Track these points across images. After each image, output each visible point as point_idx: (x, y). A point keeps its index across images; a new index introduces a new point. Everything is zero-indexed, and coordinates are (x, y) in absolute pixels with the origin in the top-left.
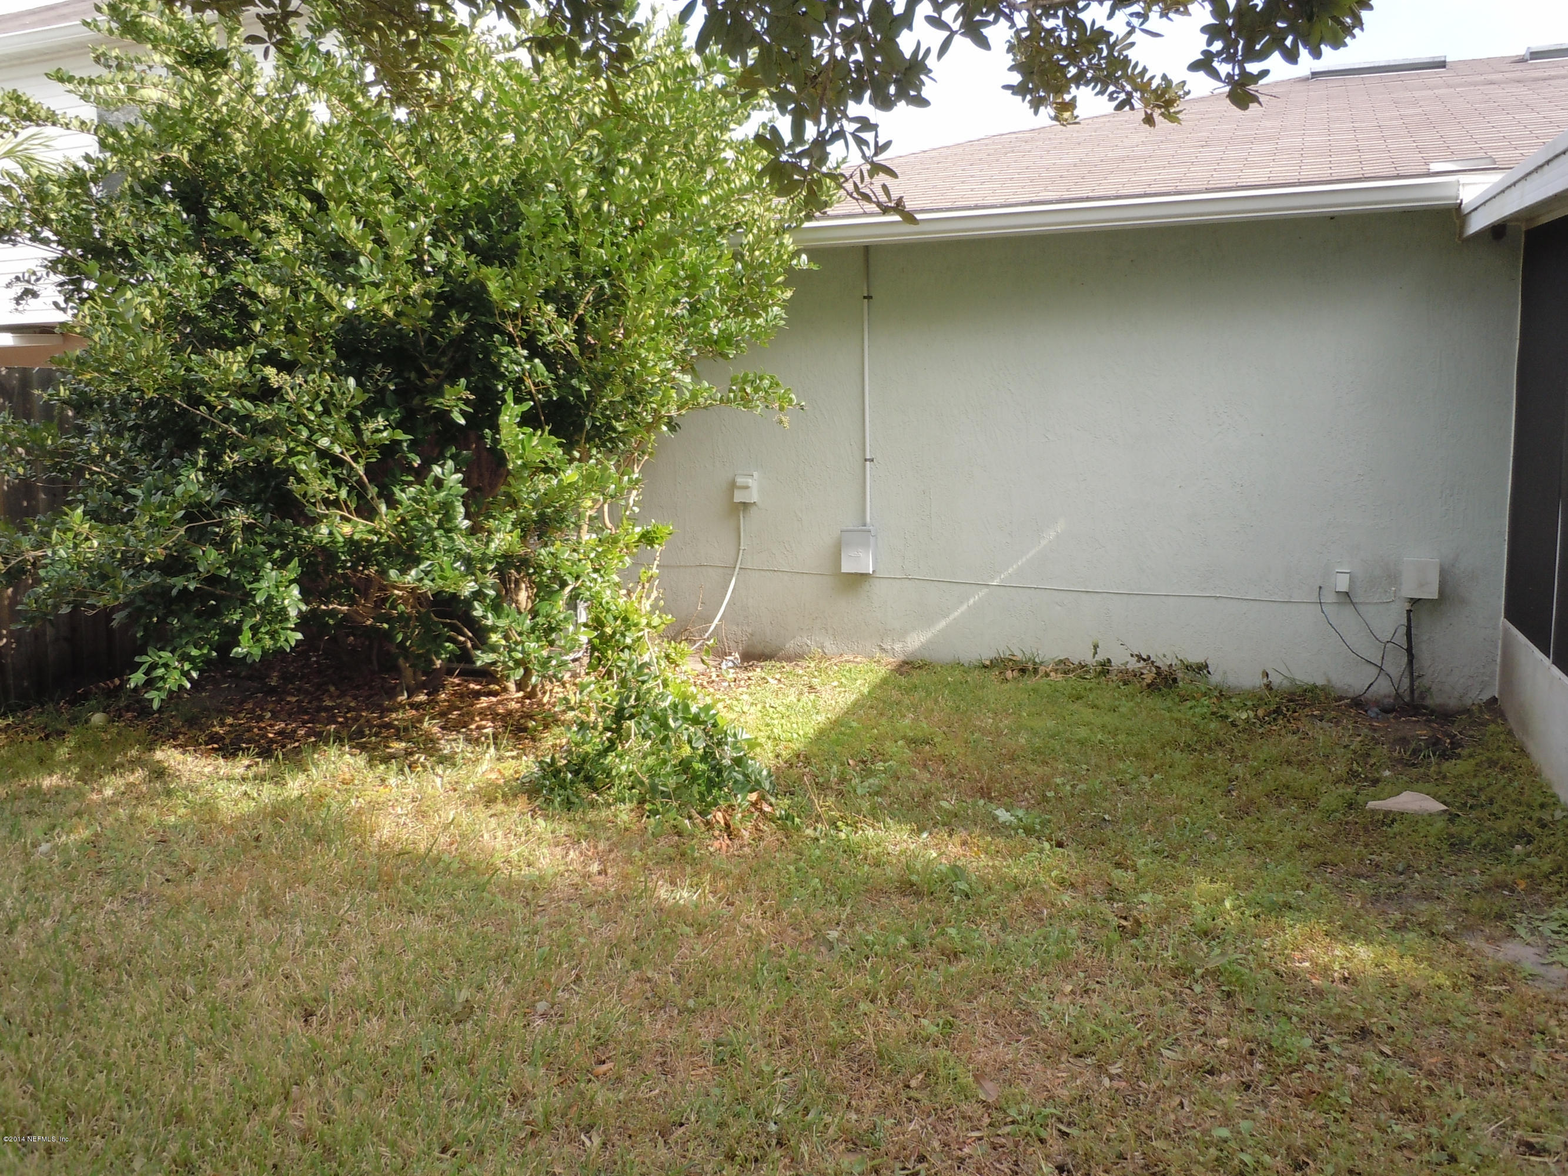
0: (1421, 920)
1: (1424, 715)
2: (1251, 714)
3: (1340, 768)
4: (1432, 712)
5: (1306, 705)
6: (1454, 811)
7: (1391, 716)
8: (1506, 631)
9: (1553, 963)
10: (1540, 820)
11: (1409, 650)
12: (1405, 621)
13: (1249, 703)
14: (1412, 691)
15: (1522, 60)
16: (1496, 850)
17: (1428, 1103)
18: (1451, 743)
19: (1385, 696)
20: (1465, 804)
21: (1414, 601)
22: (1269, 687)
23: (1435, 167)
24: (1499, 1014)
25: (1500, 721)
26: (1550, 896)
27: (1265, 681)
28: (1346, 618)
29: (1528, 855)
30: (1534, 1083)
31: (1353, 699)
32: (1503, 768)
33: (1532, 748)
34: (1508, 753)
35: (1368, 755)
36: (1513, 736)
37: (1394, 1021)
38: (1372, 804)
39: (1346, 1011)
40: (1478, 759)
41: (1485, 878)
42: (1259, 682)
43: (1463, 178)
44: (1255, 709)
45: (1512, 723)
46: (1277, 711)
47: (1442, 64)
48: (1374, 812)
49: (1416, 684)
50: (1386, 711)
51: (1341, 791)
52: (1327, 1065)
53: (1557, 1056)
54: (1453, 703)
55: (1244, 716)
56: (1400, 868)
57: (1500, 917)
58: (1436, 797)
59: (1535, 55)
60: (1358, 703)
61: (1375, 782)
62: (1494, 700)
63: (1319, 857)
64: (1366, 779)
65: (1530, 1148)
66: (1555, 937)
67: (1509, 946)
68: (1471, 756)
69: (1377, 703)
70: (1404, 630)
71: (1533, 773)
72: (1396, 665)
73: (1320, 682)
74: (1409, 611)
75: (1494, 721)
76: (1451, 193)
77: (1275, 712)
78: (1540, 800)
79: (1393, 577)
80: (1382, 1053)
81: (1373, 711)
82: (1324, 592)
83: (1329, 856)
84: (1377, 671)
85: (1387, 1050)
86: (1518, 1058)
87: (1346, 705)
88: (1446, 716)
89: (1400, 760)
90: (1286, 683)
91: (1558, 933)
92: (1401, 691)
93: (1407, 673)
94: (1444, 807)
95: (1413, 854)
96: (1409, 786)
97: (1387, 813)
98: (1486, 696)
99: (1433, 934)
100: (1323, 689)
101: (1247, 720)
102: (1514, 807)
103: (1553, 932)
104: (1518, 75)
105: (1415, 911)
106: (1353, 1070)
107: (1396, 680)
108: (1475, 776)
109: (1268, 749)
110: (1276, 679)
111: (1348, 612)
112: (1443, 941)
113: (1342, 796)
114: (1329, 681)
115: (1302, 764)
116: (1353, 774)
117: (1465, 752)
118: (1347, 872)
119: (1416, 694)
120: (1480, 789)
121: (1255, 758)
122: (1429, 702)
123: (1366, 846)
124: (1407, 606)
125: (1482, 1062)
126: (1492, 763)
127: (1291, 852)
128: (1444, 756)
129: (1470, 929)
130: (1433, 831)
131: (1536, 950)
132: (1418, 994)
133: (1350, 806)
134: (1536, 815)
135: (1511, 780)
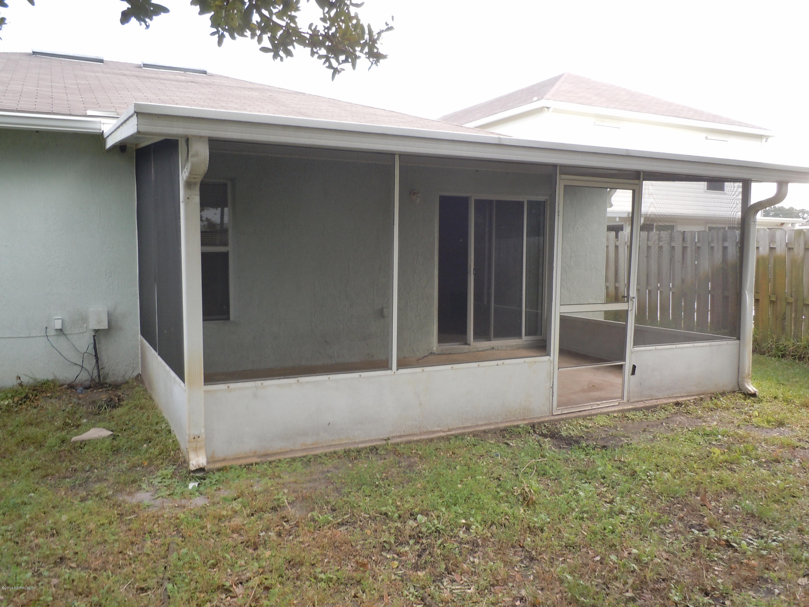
0: (96, 493)
1: (106, 387)
2: (10, 401)
3: (58, 423)
4: (110, 385)
5: (43, 392)
6: (116, 433)
7: (89, 390)
8: (141, 341)
9: (159, 497)
10: (156, 430)
11: (96, 356)
12: (92, 341)
13: (10, 395)
14: (99, 376)
15: (139, 67)
16: (135, 449)
17: (92, 585)
18: (118, 399)
19: (86, 381)
20: (122, 429)
21: (96, 331)
22: (21, 385)
23: (89, 113)
24: (130, 530)
25: (141, 385)
26: (158, 466)
27: (19, 381)
28: (62, 343)
29: (150, 448)
30: (145, 558)
31: (69, 385)
32: (141, 408)
33: (154, 397)
34: (143, 401)
35: (75, 413)
36: (147, 391)
37: (77, 549)
38: (74, 439)
39: (52, 552)
40: (130, 405)
41: (129, 464)
42: (15, 382)
43: (103, 120)
44: (13, 397)
45: (147, 385)
46: (26, 397)
47: (101, 61)
48: (75, 442)
49: (101, 373)
50: (86, 388)
51: (58, 435)
52: (40, 584)
53: (156, 542)
54: (120, 379)
55: (6, 403)
56: (87, 468)
57: (134, 481)
58: (108, 429)
59: (145, 65)
60: (72, 386)
61: (78, 426)
62: (139, 375)
63: (44, 473)
64: (73, 426)
65: (143, 590)
66: (160, 484)
67: (138, 494)
68: (127, 405)
69: (81, 385)
70: (93, 346)
71: (154, 407)
72: (90, 364)
73: (51, 378)
74: (94, 336)
75: (138, 386)
76: (97, 126)
77: (25, 398)
78: (156, 420)
79: (84, 319)
80: (71, 567)
81: (80, 389)
82: (48, 330)
83: (49, 471)
84: (80, 368)
85: (74, 565)
86: (138, 549)
87: (65, 388)
88: (116, 386)
89: (91, 413)
90: (31, 380)
91: (161, 482)
92: (93, 377)
93: (96, 368)
94: (111, 433)
95: (94, 460)
96: (94, 426)
97: (81, 442)
98: (135, 374)
99: (101, 499)
100: (53, 381)
101: (8, 405)
102: (144, 427)
103: (159, 482)
104: (136, 73)
105: (93, 489)
106: (55, 581)
107: (90, 372)
108: (128, 414)
109: (20, 418)
110: (25, 380)
111: (62, 339)
112: (107, 501)
113: (59, 437)
114: (55, 377)
115: (37, 425)
116: (66, 424)
117: (125, 402)
118: (59, 478)
119: (101, 378)
120: (130, 420)
121: (12, 425)
122: (108, 381)
123: (70, 461)
124: (93, 333)
125: (120, 556)
126: (136, 406)
127: (28, 474)
128: (114, 407)
129: (121, 491)
130: (105, 446)
131: (150, 493)
132: (91, 531)
133: (63, 442)
134: (154, 428)
135: (144, 413)
